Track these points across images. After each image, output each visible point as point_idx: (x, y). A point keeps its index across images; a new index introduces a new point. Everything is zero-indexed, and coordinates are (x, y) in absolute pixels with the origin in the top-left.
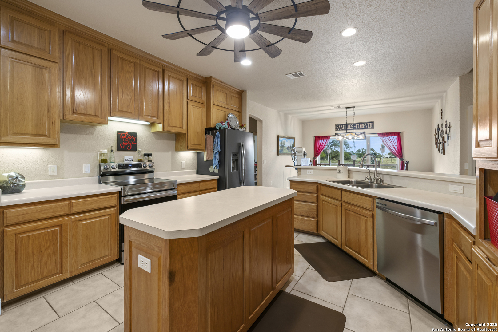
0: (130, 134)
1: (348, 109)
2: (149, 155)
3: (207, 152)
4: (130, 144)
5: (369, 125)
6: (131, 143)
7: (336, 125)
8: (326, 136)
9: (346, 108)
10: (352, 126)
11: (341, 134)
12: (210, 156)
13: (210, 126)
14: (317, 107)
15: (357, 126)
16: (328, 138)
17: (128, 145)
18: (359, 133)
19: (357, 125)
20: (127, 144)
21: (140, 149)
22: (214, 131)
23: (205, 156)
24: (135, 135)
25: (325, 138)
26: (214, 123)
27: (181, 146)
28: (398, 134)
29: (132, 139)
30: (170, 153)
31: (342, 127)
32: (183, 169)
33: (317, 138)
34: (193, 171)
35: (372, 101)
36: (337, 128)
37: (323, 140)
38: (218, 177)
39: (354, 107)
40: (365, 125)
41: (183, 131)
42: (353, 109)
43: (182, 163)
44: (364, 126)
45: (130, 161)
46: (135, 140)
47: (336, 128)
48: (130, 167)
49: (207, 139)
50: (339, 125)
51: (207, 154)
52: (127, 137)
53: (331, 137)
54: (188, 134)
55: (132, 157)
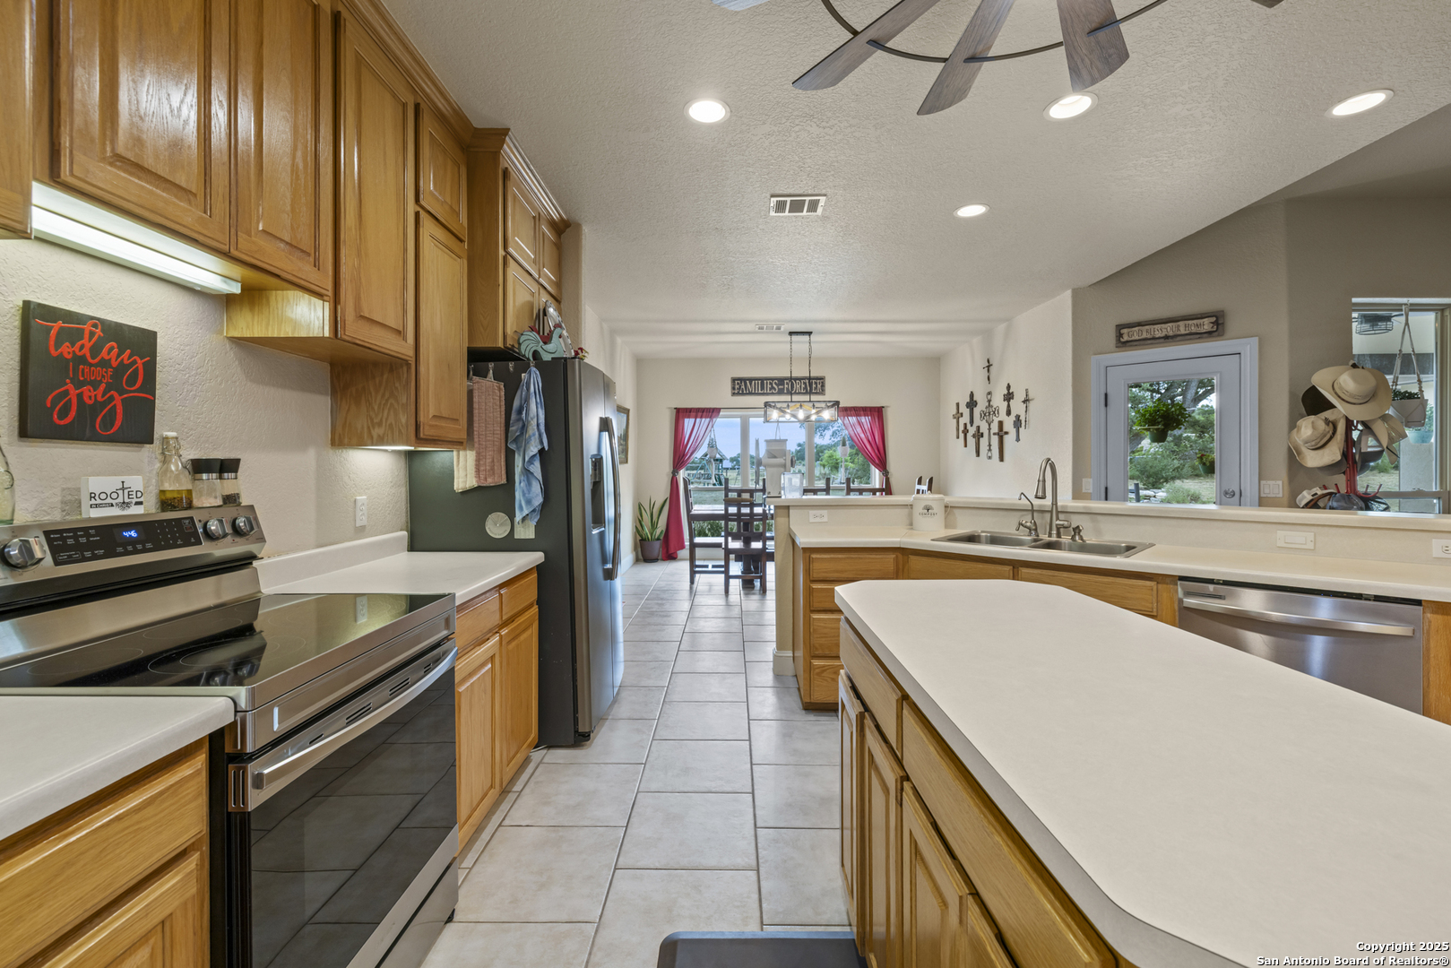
0: (116, 332)
1: (795, 338)
2: (227, 467)
3: (478, 454)
4: (111, 398)
5: (814, 386)
6: (121, 392)
7: (734, 380)
8: (707, 409)
9: (791, 333)
10: (774, 385)
11: (779, 405)
12: (492, 469)
13: (496, 339)
14: (724, 321)
15: (786, 386)
16: (714, 414)
17: (96, 408)
18: (823, 405)
19: (787, 384)
20: (91, 395)
21: (173, 434)
22: (511, 365)
23: (464, 470)
24: (143, 343)
25: (705, 414)
26: (509, 331)
27: (380, 424)
28: (877, 413)
29: (122, 368)
30: (310, 456)
31: (751, 384)
32: (360, 531)
33: (681, 414)
34: (395, 539)
35: (866, 321)
36: (737, 387)
37: (698, 420)
38: (537, 557)
39: (810, 333)
40: (805, 383)
41: (404, 348)
42: (806, 338)
43: (359, 504)
44: (803, 386)
45: (125, 505)
46: (141, 372)
47: (734, 388)
48: (131, 541)
49: (476, 394)
50: (741, 380)
51: (478, 460)
52: (96, 350)
53: (721, 413)
54: (422, 369)
55: (136, 482)
